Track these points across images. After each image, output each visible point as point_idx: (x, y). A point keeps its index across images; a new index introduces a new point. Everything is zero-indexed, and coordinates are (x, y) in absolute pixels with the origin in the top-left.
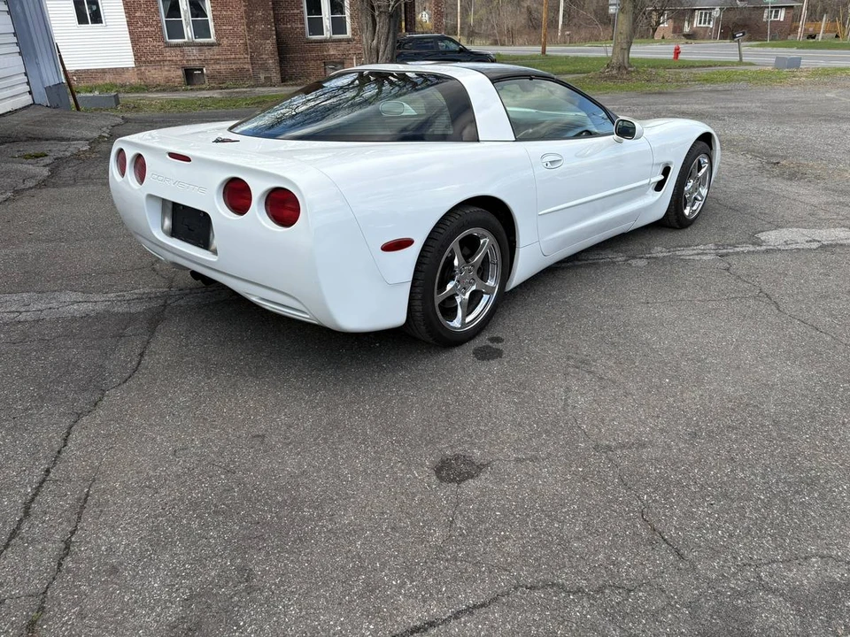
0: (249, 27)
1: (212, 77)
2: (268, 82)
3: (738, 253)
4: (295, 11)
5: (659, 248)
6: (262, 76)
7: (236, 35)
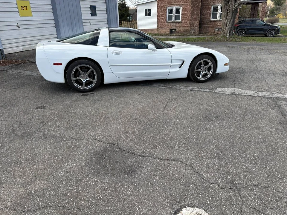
0: (191, 17)
1: (178, 32)
2: (194, 34)
3: (204, 91)
4: (208, 11)
5: (184, 88)
6: (193, 32)
7: (187, 19)
